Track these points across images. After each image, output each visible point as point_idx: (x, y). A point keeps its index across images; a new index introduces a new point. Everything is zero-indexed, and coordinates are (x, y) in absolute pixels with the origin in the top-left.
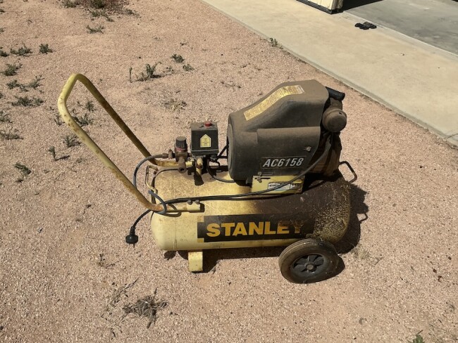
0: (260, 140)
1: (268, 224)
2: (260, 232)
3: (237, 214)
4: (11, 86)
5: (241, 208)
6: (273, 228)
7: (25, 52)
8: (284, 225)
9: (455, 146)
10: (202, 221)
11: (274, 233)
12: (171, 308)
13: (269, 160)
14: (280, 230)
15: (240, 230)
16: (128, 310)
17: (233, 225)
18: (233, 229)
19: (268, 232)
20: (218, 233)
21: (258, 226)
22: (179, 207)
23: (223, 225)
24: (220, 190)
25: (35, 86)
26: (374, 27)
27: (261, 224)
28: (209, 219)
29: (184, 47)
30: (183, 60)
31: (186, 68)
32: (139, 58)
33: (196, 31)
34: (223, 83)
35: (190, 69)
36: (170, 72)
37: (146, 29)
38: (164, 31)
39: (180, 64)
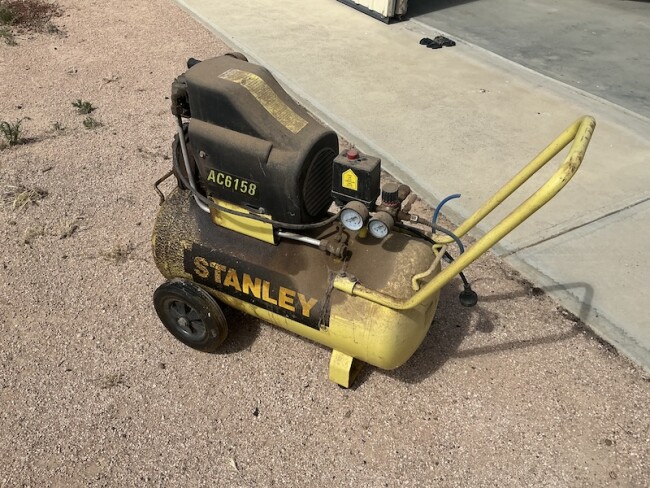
9: (516, 273)
26: (451, 44)
29: (109, 85)
30: (93, 109)
31: (89, 124)
32: (20, 108)
33: (144, 58)
34: (140, 150)
35: (97, 125)
36: (55, 133)
37: (64, 57)
38: (91, 59)
39: (84, 117)
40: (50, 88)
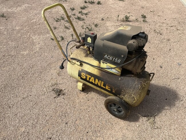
0: (104, 45)
1: (103, 83)
2: (99, 85)
3: (93, 73)
4: (80, 12)
5: (95, 72)
6: (104, 85)
7: (92, 3)
8: (109, 86)
10: (80, 70)
11: (104, 87)
12: (65, 97)
13: (106, 55)
14: (107, 88)
15: (92, 80)
16: (53, 90)
17: (90, 77)
18: (90, 79)
19: (102, 86)
20: (84, 78)
21: (99, 81)
22: (74, 61)
23: (87, 75)
24: (91, 62)
25: (86, 14)
27: (100, 81)
28: (83, 71)
29: (151, 13)
30: (146, 18)
31: (144, 21)
32: (129, 13)
33: (162, 8)
34: (155, 31)
35: (146, 22)
36: (136, 21)
37: (141, 3)
38: (148, 5)
39: (143, 19)
40: (137, 10)
